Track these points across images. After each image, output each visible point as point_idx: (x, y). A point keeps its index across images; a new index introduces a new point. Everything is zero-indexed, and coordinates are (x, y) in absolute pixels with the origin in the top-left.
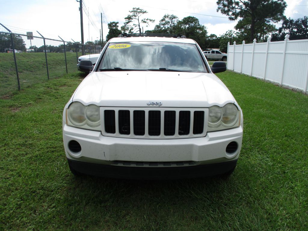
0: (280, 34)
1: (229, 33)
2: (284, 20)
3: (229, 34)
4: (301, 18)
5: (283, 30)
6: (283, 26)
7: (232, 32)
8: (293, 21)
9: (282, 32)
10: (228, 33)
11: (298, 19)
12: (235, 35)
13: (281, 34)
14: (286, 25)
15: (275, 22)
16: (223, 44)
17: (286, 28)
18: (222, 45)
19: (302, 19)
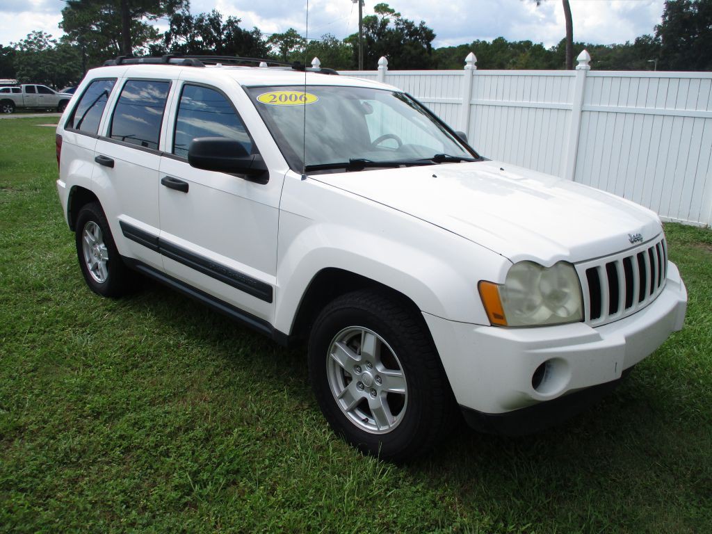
0: (167, 47)
1: (35, 38)
2: (169, 14)
3: (35, 42)
4: (207, 13)
5: (174, 37)
6: (172, 29)
7: (44, 37)
8: (192, 19)
9: (172, 42)
10: (32, 37)
11: (201, 15)
12: (53, 46)
13: (170, 46)
14: (179, 26)
15: (151, 19)
16: (25, 66)
17: (177, 33)
18: (23, 70)
19: (209, 16)
